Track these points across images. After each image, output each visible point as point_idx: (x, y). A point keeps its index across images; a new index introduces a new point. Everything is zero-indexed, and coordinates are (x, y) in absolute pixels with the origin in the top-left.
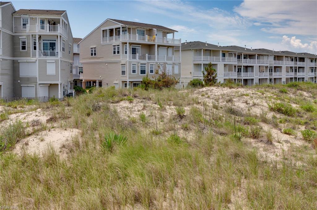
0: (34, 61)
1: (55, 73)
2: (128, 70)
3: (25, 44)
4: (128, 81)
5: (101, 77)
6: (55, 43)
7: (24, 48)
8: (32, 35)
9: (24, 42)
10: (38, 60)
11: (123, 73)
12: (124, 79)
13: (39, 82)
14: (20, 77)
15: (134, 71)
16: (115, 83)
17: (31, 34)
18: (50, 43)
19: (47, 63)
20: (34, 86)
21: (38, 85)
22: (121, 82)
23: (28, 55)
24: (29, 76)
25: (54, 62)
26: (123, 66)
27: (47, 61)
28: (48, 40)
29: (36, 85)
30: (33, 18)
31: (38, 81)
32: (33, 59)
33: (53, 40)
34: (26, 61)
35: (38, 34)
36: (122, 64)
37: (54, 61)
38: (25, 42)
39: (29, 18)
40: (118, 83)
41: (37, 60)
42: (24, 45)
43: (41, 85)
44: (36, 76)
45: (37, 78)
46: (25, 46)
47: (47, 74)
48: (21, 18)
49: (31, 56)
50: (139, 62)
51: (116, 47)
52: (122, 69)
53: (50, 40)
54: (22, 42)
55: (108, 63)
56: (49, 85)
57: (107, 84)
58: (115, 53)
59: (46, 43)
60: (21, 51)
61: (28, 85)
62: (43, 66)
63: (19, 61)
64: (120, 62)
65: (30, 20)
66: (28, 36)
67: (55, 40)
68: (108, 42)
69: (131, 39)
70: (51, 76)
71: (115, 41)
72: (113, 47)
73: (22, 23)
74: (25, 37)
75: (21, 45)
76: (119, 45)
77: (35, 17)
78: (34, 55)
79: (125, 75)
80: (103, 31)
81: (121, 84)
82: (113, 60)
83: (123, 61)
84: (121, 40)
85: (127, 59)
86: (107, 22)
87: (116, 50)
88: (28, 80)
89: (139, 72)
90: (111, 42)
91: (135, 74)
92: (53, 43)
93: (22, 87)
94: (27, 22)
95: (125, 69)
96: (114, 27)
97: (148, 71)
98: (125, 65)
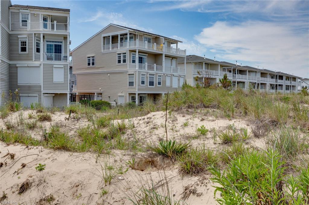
0: (38, 65)
1: (63, 81)
2: (137, 81)
3: (26, 45)
4: (137, 93)
5: (100, 90)
6: (61, 45)
7: (24, 49)
8: (35, 34)
9: (23, 42)
10: (42, 65)
11: (131, 84)
12: (132, 91)
13: (43, 91)
14: (18, 85)
15: (143, 82)
16: (119, 96)
17: (33, 33)
18: (55, 45)
19: (54, 69)
20: (37, 96)
21: (42, 94)
22: (128, 94)
23: (29, 58)
24: (30, 84)
25: (62, 68)
26: (130, 76)
27: (54, 66)
28: (53, 42)
29: (40, 95)
30: (34, 14)
31: (42, 89)
32: (37, 63)
33: (58, 42)
34: (26, 65)
35: (43, 33)
36: (129, 74)
37: (62, 66)
38: (26, 42)
39: (30, 14)
40: (123, 96)
42: (24, 45)
43: (46, 95)
44: (40, 84)
45: (41, 86)
46: (26, 48)
47: (54, 81)
48: (20, 13)
49: (34, 60)
50: (148, 73)
51: (122, 55)
52: (129, 80)
53: (56, 42)
54: (22, 42)
55: (111, 73)
56: (54, 95)
57: (109, 97)
58: (120, 63)
59: (50, 45)
60: (19, 53)
61: (29, 95)
62: (49, 72)
63: (17, 65)
64: (128, 72)
65: (31, 16)
66: (30, 35)
67: (61, 42)
68: (110, 50)
69: (140, 45)
70: (58, 85)
71: (120, 49)
72: (117, 55)
73: (21, 19)
74: (25, 36)
75: (20, 46)
76: (125, 53)
77: (38, 13)
78: (38, 59)
79: (133, 87)
80: (104, 37)
81: (128, 97)
82: (117, 70)
83: (131, 71)
84: (128, 47)
85: (137, 69)
86: (110, 26)
87: (122, 59)
88: (29, 89)
89: (147, 83)
90: (114, 50)
91: (144, 85)
92: (58, 45)
93: (21, 97)
94: (27, 18)
95: (133, 80)
96: (119, 33)
97: (156, 82)
98: (133, 75)
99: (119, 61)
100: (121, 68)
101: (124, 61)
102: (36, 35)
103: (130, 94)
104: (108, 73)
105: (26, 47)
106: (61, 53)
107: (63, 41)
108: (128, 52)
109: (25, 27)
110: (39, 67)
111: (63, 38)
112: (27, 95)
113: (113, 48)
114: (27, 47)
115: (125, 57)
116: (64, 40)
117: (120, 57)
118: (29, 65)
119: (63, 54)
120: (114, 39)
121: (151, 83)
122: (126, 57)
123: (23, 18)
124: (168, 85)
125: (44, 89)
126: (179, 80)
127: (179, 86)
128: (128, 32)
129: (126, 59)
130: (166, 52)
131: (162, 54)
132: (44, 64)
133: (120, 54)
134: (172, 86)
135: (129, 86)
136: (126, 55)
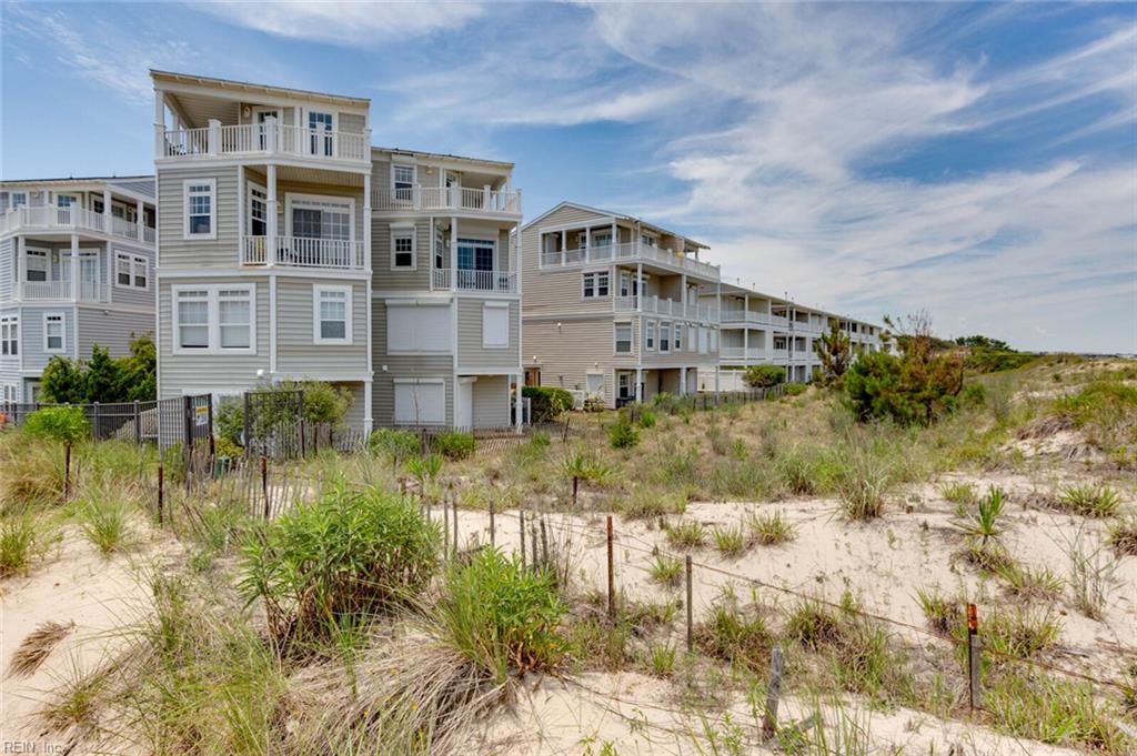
0: (447, 302)
1: (507, 343)
2: (638, 338)
3: (409, 249)
4: (639, 369)
5: (535, 361)
6: (490, 250)
7: (404, 260)
8: (434, 219)
9: (403, 241)
10: (456, 301)
11: (623, 346)
12: (625, 363)
13: (458, 371)
14: (389, 354)
15: (650, 343)
16: (589, 375)
17: (431, 217)
18: (478, 250)
19: (485, 311)
20: (441, 384)
21: (455, 377)
22: (614, 372)
23: (419, 283)
24: (423, 351)
25: (504, 308)
26: (620, 327)
27: (487, 304)
28: (471, 241)
29: (449, 382)
30: (427, 168)
31: (456, 366)
32: (440, 296)
33: (485, 242)
34: (414, 302)
35: (456, 215)
36: (617, 324)
37: (507, 304)
38: (409, 241)
39: (415, 168)
40: (601, 376)
41: (452, 300)
42: (403, 249)
43: (465, 380)
44: (449, 351)
45: (452, 357)
46: (410, 255)
47: (485, 342)
48: (392, 165)
49: (432, 288)
50: (658, 319)
51: (596, 278)
52: (617, 336)
53: (478, 241)
54: (398, 241)
55: (563, 321)
56: (475, 379)
57: (561, 378)
58: (592, 295)
59: (465, 249)
60: (392, 269)
61: (421, 381)
62: (472, 318)
63: (387, 302)
64: (613, 318)
65: (418, 172)
66: (422, 223)
67: (491, 243)
68: (563, 264)
69: (644, 255)
70: (493, 354)
71: (590, 263)
72: (583, 279)
73: (393, 182)
74: (410, 224)
75: (394, 252)
76: (607, 273)
78: (443, 284)
79: (628, 353)
80: (544, 235)
81: (614, 377)
82: (582, 312)
83: (623, 315)
84: (613, 258)
85: (639, 310)
86: (563, 209)
87: (596, 287)
88: (420, 365)
89: (657, 344)
90: (574, 264)
91: (652, 349)
92: (485, 250)
93: (396, 387)
94: (410, 178)
95: (630, 336)
96: (587, 224)
97: (672, 343)
98: (629, 324)
99: (589, 292)
100: (595, 307)
101: (603, 291)
102: (438, 223)
103: (618, 371)
104: (556, 321)
106: (491, 269)
107: (497, 240)
108: (614, 269)
109: (406, 202)
110: (448, 306)
111: (498, 230)
112: (416, 380)
113: (568, 260)
114: (414, 253)
115: (604, 281)
116: (500, 236)
117: (589, 282)
118: (420, 302)
119: (497, 273)
120: (575, 237)
121: (665, 345)
122: (609, 281)
123: (397, 177)
124: (692, 346)
125: (459, 365)
126: (709, 335)
127: (709, 351)
128: (613, 222)
129: (609, 286)
130: (688, 269)
131: (679, 276)
132: (459, 299)
133: (592, 275)
134: (697, 351)
135: (618, 350)
136: (609, 276)
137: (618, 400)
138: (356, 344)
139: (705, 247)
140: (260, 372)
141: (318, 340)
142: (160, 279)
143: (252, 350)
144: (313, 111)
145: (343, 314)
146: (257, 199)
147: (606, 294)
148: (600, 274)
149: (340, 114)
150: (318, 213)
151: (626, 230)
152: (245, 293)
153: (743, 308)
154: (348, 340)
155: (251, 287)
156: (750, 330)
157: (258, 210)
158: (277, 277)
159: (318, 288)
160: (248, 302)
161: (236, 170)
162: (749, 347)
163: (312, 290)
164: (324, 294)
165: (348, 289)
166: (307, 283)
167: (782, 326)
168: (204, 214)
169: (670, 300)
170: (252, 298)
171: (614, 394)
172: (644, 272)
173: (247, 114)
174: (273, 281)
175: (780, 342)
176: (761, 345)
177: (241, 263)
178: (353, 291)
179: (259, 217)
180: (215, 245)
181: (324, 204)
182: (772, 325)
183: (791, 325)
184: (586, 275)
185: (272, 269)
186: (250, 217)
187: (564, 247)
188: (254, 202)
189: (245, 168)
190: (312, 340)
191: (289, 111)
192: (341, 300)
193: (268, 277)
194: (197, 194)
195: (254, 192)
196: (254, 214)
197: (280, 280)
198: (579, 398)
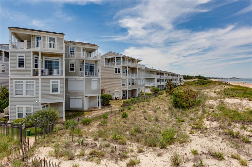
0: (83, 79)
1: (97, 88)
2: (127, 83)
3: (74, 67)
4: (127, 90)
5: (103, 87)
6: (93, 66)
7: (72, 69)
8: (80, 60)
9: (72, 65)
10: (85, 79)
11: (124, 85)
12: (124, 89)
14: (68, 91)
15: (130, 84)
16: (116, 91)
17: (79, 59)
18: (90, 66)
19: (92, 81)
20: (81, 98)
21: (85, 97)
22: (121, 91)
23: (76, 75)
24: (77, 91)
25: (97, 80)
26: (123, 81)
27: (92, 80)
28: (89, 64)
29: (83, 98)
30: (78, 47)
31: (85, 94)
32: (81, 78)
33: (92, 64)
34: (75, 79)
35: (85, 59)
36: (122, 80)
38: (74, 65)
39: (75, 47)
40: (119, 91)
41: (84, 79)
42: (72, 67)
43: (87, 97)
44: (83, 91)
45: (84, 92)
47: (92, 88)
48: (69, 47)
49: (79, 76)
50: (131, 79)
51: (117, 69)
52: (122, 83)
53: (90, 64)
54: (71, 65)
55: (110, 79)
56: (89, 97)
57: (109, 92)
58: (116, 73)
59: (87, 66)
60: (69, 71)
61: (76, 98)
62: (89, 83)
63: (68, 79)
64: (121, 78)
65: (76, 48)
66: (77, 61)
67: (93, 64)
68: (110, 65)
69: (129, 64)
70: (94, 91)
71: (116, 66)
72: (114, 69)
73: (70, 51)
74: (74, 61)
75: (70, 67)
76: (120, 68)
77: (80, 46)
78: (82, 75)
79: (125, 87)
80: (105, 59)
81: (122, 92)
82: (114, 77)
83: (124, 78)
84: (121, 65)
85: (127, 77)
86: (109, 53)
87: (117, 71)
88: (76, 94)
89: (131, 84)
90: (112, 66)
91: (130, 85)
92: (92, 66)
93: (70, 99)
94: (74, 50)
95: (125, 83)
96: (116, 57)
97: (135, 83)
98: (125, 80)
99: (116, 72)
100: (117, 76)
101: (119, 72)
102: (81, 61)
103: (122, 90)
105: (74, 68)
106: (93, 71)
107: (95, 64)
108: (122, 67)
109: (73, 55)
110: (83, 80)
111: (95, 62)
112: (75, 98)
113: (111, 65)
115: (119, 70)
116: (95, 63)
117: (116, 70)
119: (94, 72)
120: (112, 59)
122: (121, 70)
123: (71, 49)
124: (139, 84)
125: (86, 94)
126: (143, 81)
127: (143, 84)
128: (121, 57)
129: (120, 71)
130: (138, 67)
131: (136, 68)
132: (86, 78)
133: (117, 68)
134: (140, 85)
135: (122, 86)
136: (120, 69)
137: (122, 97)
138: (61, 93)
139: (142, 61)
140: (37, 101)
141: (51, 93)
142: (10, 78)
143: (35, 96)
144: (50, 37)
145: (58, 87)
146: (36, 59)
147: (120, 73)
148: (118, 68)
149: (57, 38)
150: (51, 61)
151: (124, 58)
152: (33, 82)
153: (150, 74)
154: (59, 93)
155: (35, 81)
156: (152, 79)
157: (36, 61)
158: (41, 78)
159: (51, 81)
160: (34, 84)
161: (31, 53)
162: (151, 82)
163: (50, 81)
164: (53, 82)
165: (59, 81)
166: (49, 80)
167: (158, 77)
168: (22, 63)
169: (134, 74)
170: (35, 83)
171: (122, 96)
172: (128, 68)
173: (33, 37)
174: (40, 80)
175: (158, 80)
176: (154, 82)
177: (32, 75)
178: (60, 81)
179: (36, 63)
180: (25, 70)
181: (53, 59)
182: (157, 77)
183: (161, 76)
184: (115, 68)
185: (40, 77)
186: (34, 63)
187: (110, 62)
188: (35, 59)
189: (33, 52)
190: (50, 93)
191: (44, 37)
192: (57, 83)
193: (39, 78)
194: (20, 58)
195: (35, 57)
196: (35, 63)
197: (42, 79)
198: (114, 97)
